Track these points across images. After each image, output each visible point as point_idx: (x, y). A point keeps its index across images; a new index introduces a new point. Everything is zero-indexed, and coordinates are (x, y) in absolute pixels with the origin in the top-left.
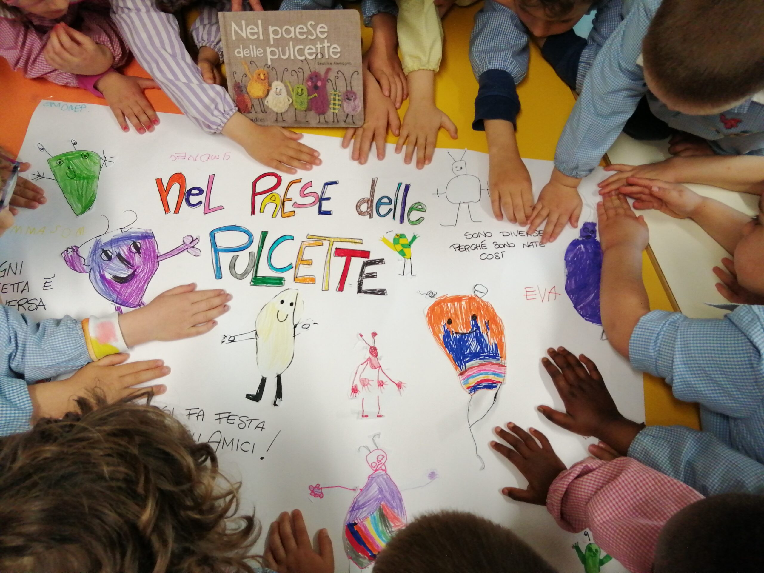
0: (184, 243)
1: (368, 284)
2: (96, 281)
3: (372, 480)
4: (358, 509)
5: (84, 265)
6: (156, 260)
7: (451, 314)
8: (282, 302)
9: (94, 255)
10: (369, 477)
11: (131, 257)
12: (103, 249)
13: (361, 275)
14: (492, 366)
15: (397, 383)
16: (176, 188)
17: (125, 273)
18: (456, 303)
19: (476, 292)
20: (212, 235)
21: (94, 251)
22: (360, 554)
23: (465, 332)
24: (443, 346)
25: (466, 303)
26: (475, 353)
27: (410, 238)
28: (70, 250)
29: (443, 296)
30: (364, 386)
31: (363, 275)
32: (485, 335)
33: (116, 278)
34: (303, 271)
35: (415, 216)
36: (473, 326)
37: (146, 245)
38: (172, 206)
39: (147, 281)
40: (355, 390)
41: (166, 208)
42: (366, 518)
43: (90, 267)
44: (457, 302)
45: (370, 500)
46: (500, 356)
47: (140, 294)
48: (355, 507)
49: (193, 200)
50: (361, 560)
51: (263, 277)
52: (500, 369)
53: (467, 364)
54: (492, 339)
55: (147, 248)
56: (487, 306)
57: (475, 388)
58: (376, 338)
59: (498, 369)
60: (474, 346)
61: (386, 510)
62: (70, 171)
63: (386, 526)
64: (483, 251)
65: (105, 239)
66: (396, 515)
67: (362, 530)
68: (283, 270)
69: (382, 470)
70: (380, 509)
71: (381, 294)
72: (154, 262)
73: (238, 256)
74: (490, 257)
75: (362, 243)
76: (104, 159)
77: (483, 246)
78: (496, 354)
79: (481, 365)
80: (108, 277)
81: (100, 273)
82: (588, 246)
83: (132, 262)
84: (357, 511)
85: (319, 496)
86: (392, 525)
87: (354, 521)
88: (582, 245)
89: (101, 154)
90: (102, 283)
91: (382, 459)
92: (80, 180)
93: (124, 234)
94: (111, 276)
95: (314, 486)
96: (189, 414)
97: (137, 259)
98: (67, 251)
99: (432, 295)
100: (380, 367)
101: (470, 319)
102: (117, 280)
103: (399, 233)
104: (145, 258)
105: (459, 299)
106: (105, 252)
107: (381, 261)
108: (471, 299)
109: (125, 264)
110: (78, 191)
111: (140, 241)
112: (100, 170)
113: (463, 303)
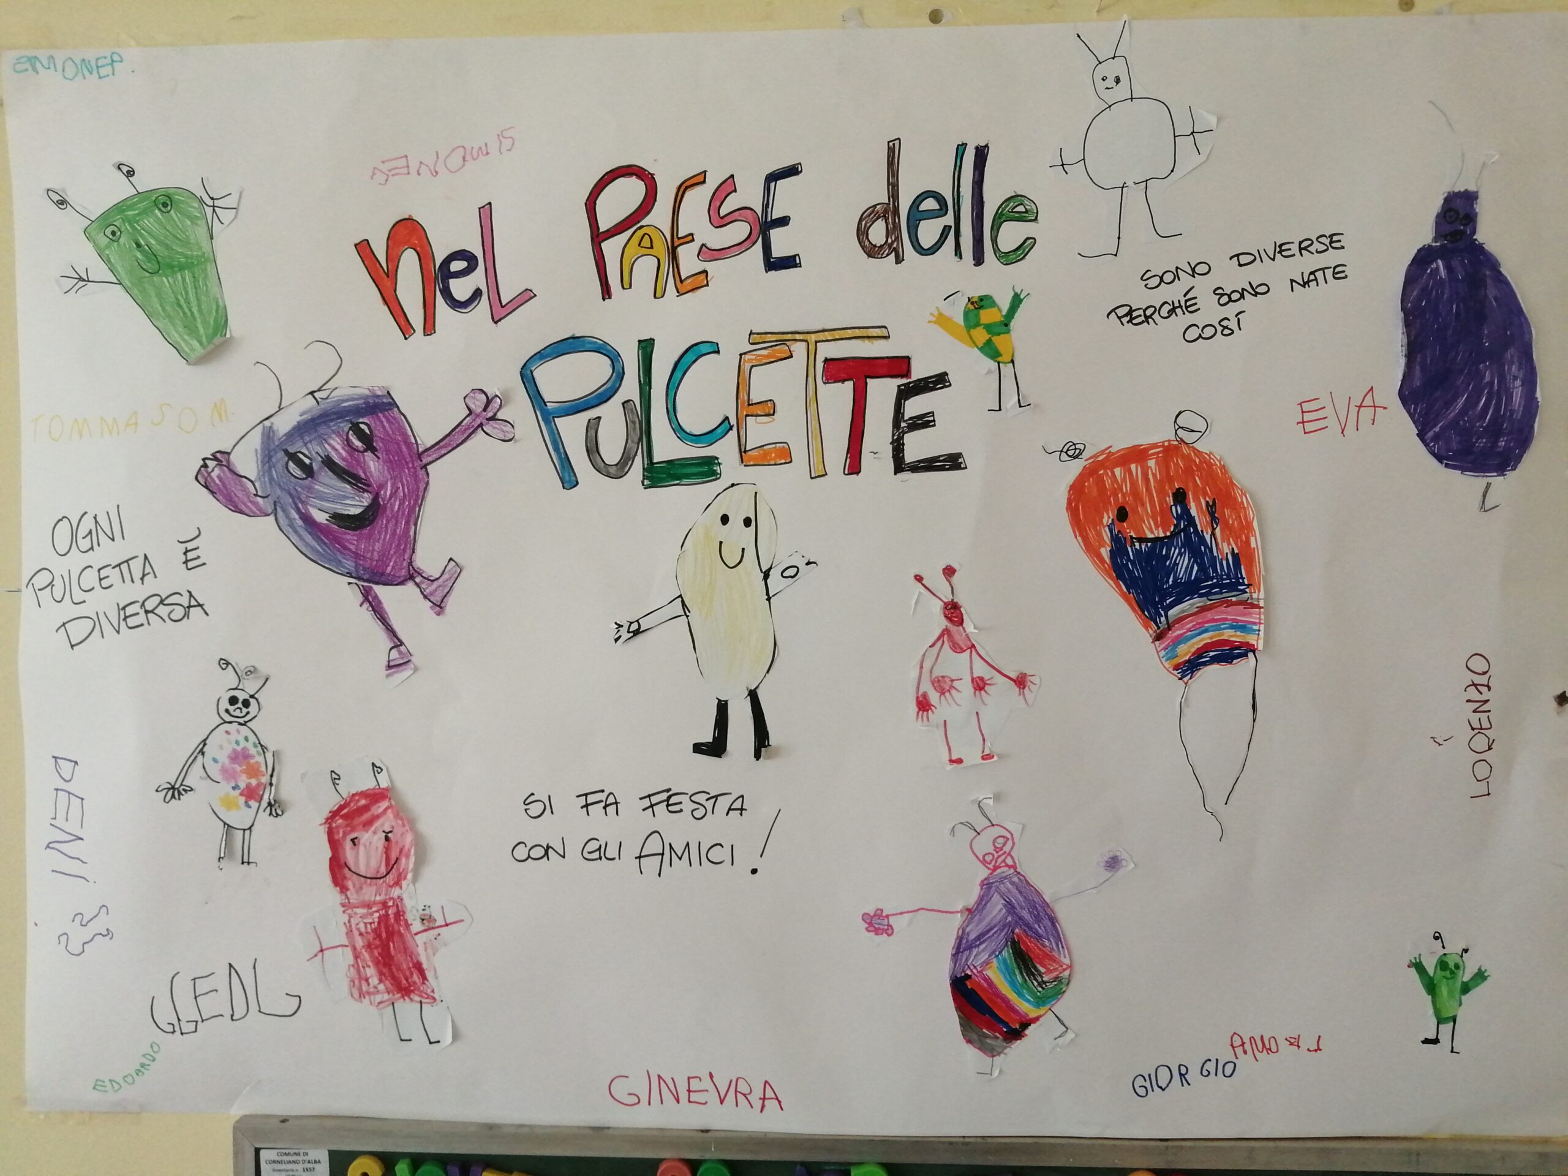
0: (471, 412)
1: (917, 446)
2: (296, 531)
3: (990, 888)
4: (970, 947)
5: (256, 495)
6: (417, 463)
7: (1123, 495)
8: (725, 519)
9: (270, 468)
10: (982, 884)
11: (358, 461)
12: (286, 452)
13: (896, 424)
14: (1229, 609)
15: (1013, 675)
16: (409, 262)
17: (355, 505)
18: (1133, 467)
19: (1180, 432)
20: (527, 377)
21: (267, 457)
22: (984, 1030)
23: (1162, 535)
24: (1111, 578)
25: (1157, 463)
26: (1189, 581)
27: (1005, 305)
28: (211, 464)
29: (1102, 452)
30: (942, 693)
31: (903, 424)
32: (1208, 537)
33: (337, 517)
34: (758, 432)
35: (1011, 235)
36: (1179, 518)
37: (384, 427)
38: (416, 316)
39: (412, 515)
40: (924, 705)
41: (402, 322)
42: (987, 963)
43: (271, 500)
44: (1136, 462)
45: (992, 929)
46: (1246, 582)
47: (404, 551)
48: (963, 946)
49: (461, 288)
50: (989, 1041)
51: (668, 462)
52: (1250, 614)
53: (1170, 613)
54: (1225, 545)
55: (389, 435)
56: (1210, 465)
57: (1190, 667)
58: (955, 579)
59: (1244, 615)
60: (1183, 565)
61: (1025, 943)
62: (143, 252)
63: (1030, 974)
64: (1190, 319)
65: (284, 424)
66: (1047, 950)
67: (981, 987)
68: (710, 436)
69: (1007, 865)
70: (1014, 943)
71: (951, 468)
72: (414, 468)
73: (599, 418)
74: (1209, 332)
75: (887, 337)
76: (210, 202)
77: (1188, 305)
78: (1237, 578)
79: (1203, 609)
80: (321, 517)
81: (298, 511)
82: (1455, 263)
83: (363, 476)
84: (967, 952)
85: (885, 931)
86: (1042, 970)
87: (963, 971)
88: (1440, 262)
89: (200, 192)
90: (310, 534)
91: (1004, 844)
92: (174, 273)
93: (324, 405)
94: (327, 516)
95: (872, 914)
96: (587, 806)
97: (373, 466)
98: (205, 466)
99: (1072, 451)
100: (973, 646)
101: (1170, 500)
102: (341, 524)
103: (976, 294)
104: (391, 461)
105: (1138, 454)
106: (293, 457)
107: (940, 381)
108: (1169, 451)
109: (350, 483)
110: (180, 306)
111: (365, 420)
112: (212, 238)
113: (1152, 463)
